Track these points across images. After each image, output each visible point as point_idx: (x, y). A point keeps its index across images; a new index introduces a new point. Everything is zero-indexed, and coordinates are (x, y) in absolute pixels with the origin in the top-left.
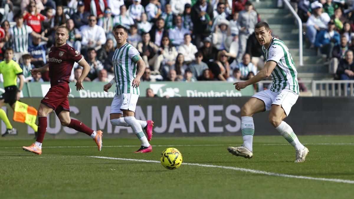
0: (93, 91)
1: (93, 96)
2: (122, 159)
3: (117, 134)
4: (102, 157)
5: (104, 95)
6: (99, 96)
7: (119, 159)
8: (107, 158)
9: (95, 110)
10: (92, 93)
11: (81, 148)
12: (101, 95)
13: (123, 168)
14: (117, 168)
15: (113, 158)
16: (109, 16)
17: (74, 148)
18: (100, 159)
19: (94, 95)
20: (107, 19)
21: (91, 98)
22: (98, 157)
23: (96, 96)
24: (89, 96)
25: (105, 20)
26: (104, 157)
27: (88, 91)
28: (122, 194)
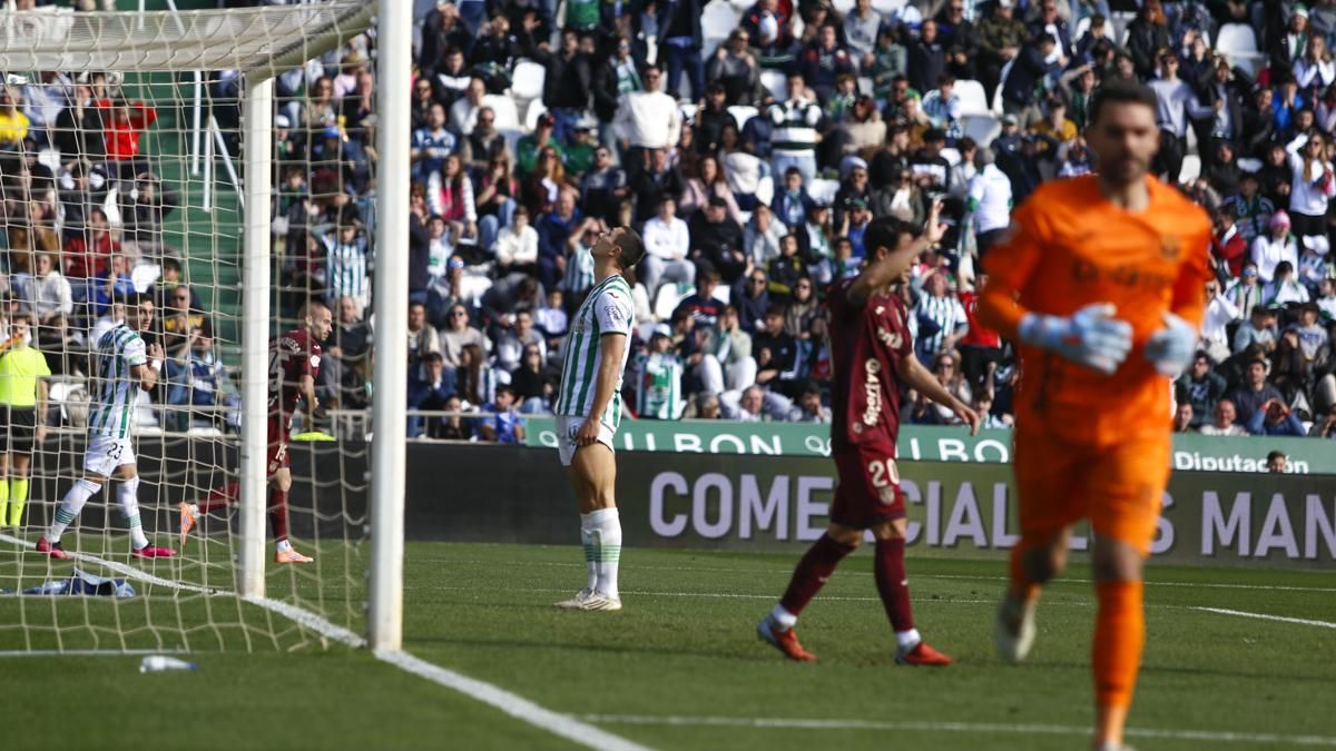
0: (1208, 456)
1: (1206, 467)
2: (1272, 617)
3: (1261, 558)
4: (1223, 611)
5: (1234, 465)
6: (1222, 468)
7: (1264, 616)
8: (1237, 613)
9: (1210, 500)
10: (1205, 461)
11: (1174, 586)
12: (1225, 465)
13: (1273, 639)
14: (1260, 637)
15: (1251, 615)
16: (1252, 281)
17: (1158, 586)
18: (1219, 614)
19: (1210, 464)
20: (1247, 289)
21: (1202, 471)
22: (1216, 610)
23: (1214, 468)
24: (1198, 467)
25: (1242, 291)
26: (1229, 612)
27: (1197, 454)
28: (1270, 698)
